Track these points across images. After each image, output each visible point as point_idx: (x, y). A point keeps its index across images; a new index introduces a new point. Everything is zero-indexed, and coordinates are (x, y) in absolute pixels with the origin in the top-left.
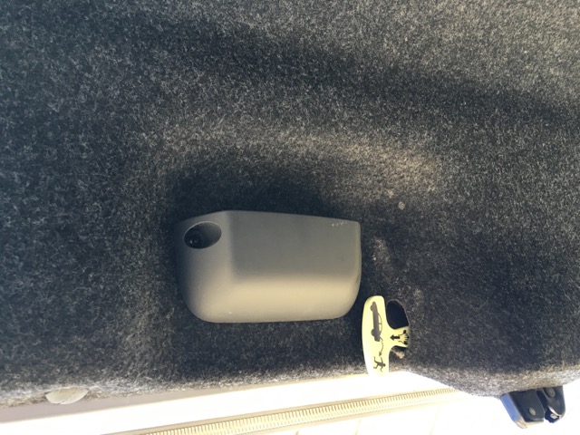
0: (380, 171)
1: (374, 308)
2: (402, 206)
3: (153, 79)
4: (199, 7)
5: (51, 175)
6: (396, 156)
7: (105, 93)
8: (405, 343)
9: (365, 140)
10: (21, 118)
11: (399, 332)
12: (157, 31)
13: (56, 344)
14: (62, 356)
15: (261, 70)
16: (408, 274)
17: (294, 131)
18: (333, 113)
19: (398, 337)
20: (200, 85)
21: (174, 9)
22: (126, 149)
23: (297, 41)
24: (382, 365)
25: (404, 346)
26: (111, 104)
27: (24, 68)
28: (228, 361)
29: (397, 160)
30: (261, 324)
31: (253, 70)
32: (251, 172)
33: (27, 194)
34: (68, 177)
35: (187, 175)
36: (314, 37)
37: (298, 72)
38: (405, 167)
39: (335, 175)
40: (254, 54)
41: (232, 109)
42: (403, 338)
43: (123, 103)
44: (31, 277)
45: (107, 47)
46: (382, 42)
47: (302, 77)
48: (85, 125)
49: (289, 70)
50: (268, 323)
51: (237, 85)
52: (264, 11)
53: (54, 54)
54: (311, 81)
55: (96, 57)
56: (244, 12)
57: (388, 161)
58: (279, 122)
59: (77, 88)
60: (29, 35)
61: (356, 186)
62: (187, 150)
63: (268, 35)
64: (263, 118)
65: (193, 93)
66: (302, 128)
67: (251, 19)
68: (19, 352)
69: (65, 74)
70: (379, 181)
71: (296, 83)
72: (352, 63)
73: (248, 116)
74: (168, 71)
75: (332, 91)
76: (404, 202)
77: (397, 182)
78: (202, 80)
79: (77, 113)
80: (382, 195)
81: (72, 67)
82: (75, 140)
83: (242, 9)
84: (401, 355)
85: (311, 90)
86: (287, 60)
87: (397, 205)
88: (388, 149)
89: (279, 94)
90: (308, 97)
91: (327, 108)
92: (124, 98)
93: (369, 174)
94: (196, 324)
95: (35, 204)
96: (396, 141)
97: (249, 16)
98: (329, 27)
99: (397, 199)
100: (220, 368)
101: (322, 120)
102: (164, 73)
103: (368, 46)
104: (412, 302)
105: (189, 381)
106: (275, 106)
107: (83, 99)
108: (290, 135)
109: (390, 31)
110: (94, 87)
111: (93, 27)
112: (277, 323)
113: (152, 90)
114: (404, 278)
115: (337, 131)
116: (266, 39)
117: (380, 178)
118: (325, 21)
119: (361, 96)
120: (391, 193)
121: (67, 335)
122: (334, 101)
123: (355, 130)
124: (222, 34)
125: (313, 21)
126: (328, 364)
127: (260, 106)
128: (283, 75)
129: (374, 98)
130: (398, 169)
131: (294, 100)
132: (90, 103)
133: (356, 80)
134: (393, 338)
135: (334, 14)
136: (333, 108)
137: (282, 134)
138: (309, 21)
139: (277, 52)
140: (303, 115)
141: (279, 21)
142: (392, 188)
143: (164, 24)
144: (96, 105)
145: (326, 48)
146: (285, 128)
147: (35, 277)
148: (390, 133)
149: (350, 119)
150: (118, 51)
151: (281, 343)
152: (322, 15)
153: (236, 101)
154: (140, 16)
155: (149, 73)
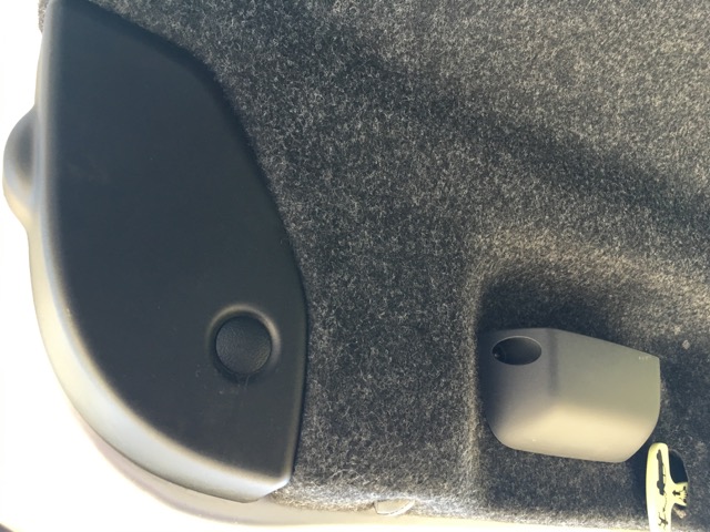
0: (674, 304)
1: (659, 456)
2: (686, 345)
3: (496, 181)
4: (542, 113)
5: (411, 270)
6: (696, 290)
7: (457, 192)
8: (685, 501)
9: (672, 269)
10: (391, 208)
11: (680, 487)
12: (503, 133)
13: (413, 449)
14: (416, 462)
15: (587, 182)
16: (689, 422)
17: (608, 251)
18: (647, 236)
19: (678, 494)
20: (535, 192)
21: (520, 113)
22: (466, 250)
23: (618, 156)
24: (664, 521)
25: (684, 504)
26: (459, 202)
27: (398, 159)
28: (526, 494)
29: (696, 294)
30: (553, 457)
31: (580, 182)
32: (551, 287)
33: (393, 287)
34: (423, 273)
35: (497, 282)
36: (634, 154)
37: (617, 189)
38: (702, 303)
39: (629, 301)
40: (581, 165)
41: (558, 220)
42: (683, 495)
43: (469, 203)
44: (398, 373)
45: (464, 145)
46: (695, 166)
47: (622, 194)
48: (437, 221)
49: (611, 186)
50: (559, 458)
51: (565, 196)
52: (597, 122)
53: (422, 147)
54: (629, 199)
55: (454, 154)
56: (578, 122)
57: (687, 295)
58: (597, 239)
59: (435, 182)
60: (406, 125)
61: (643, 317)
62: (507, 256)
63: (594, 147)
64: (583, 233)
65: (527, 199)
66: (617, 248)
67: (583, 130)
68: (384, 452)
69: (428, 168)
70: (670, 315)
71: (617, 200)
72: (664, 185)
73: (570, 229)
74: (510, 174)
75: (648, 212)
76: (690, 341)
77: (687, 319)
78: (537, 187)
79: (432, 208)
80: (668, 330)
81: (434, 161)
82: (428, 236)
83: (577, 118)
84: (681, 514)
85: (630, 209)
86: (609, 176)
87: (681, 343)
88: (691, 281)
89: (601, 211)
90: (626, 216)
91: (642, 230)
92: (470, 197)
93: (662, 305)
94: (497, 447)
95: (400, 298)
96: (701, 274)
97: (582, 127)
98: (651, 146)
99: (683, 337)
100: (519, 499)
101: (636, 243)
102: (506, 176)
103: (681, 169)
104: (693, 455)
105: (493, 510)
106: (596, 222)
107: (438, 193)
108: (604, 254)
109: (703, 157)
110: (448, 184)
111: (455, 123)
112: (567, 459)
113: (493, 192)
114: (685, 427)
115: (648, 256)
116: (593, 151)
117: (672, 311)
118: (647, 140)
119: (671, 221)
120: (677, 330)
121: (422, 440)
122: (649, 224)
123: (665, 257)
124: (556, 142)
125: (637, 139)
126: (614, 513)
127: (583, 220)
128: (606, 190)
129: (684, 224)
130: (695, 305)
131: (613, 217)
132: (443, 199)
133: (667, 203)
134: (675, 493)
135: (659, 134)
136: (648, 231)
137: (597, 252)
138: (634, 137)
139: (601, 166)
140: (620, 234)
141: (607, 134)
142: (680, 323)
143: (510, 126)
144: (448, 202)
145: (643, 167)
146: (601, 245)
147: (401, 374)
148: (696, 264)
149: (662, 244)
150: (473, 150)
151: (571, 482)
152: (646, 134)
153: (563, 212)
154: (492, 115)
155: (494, 175)
